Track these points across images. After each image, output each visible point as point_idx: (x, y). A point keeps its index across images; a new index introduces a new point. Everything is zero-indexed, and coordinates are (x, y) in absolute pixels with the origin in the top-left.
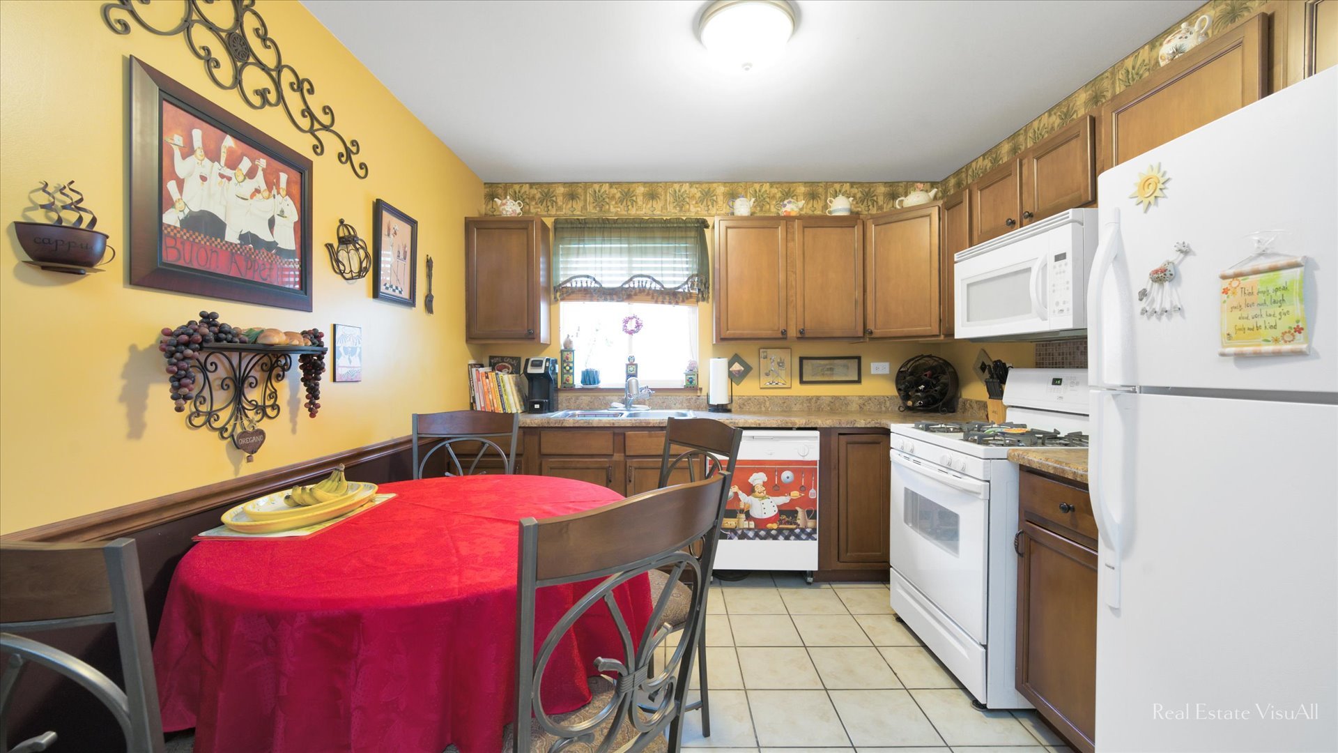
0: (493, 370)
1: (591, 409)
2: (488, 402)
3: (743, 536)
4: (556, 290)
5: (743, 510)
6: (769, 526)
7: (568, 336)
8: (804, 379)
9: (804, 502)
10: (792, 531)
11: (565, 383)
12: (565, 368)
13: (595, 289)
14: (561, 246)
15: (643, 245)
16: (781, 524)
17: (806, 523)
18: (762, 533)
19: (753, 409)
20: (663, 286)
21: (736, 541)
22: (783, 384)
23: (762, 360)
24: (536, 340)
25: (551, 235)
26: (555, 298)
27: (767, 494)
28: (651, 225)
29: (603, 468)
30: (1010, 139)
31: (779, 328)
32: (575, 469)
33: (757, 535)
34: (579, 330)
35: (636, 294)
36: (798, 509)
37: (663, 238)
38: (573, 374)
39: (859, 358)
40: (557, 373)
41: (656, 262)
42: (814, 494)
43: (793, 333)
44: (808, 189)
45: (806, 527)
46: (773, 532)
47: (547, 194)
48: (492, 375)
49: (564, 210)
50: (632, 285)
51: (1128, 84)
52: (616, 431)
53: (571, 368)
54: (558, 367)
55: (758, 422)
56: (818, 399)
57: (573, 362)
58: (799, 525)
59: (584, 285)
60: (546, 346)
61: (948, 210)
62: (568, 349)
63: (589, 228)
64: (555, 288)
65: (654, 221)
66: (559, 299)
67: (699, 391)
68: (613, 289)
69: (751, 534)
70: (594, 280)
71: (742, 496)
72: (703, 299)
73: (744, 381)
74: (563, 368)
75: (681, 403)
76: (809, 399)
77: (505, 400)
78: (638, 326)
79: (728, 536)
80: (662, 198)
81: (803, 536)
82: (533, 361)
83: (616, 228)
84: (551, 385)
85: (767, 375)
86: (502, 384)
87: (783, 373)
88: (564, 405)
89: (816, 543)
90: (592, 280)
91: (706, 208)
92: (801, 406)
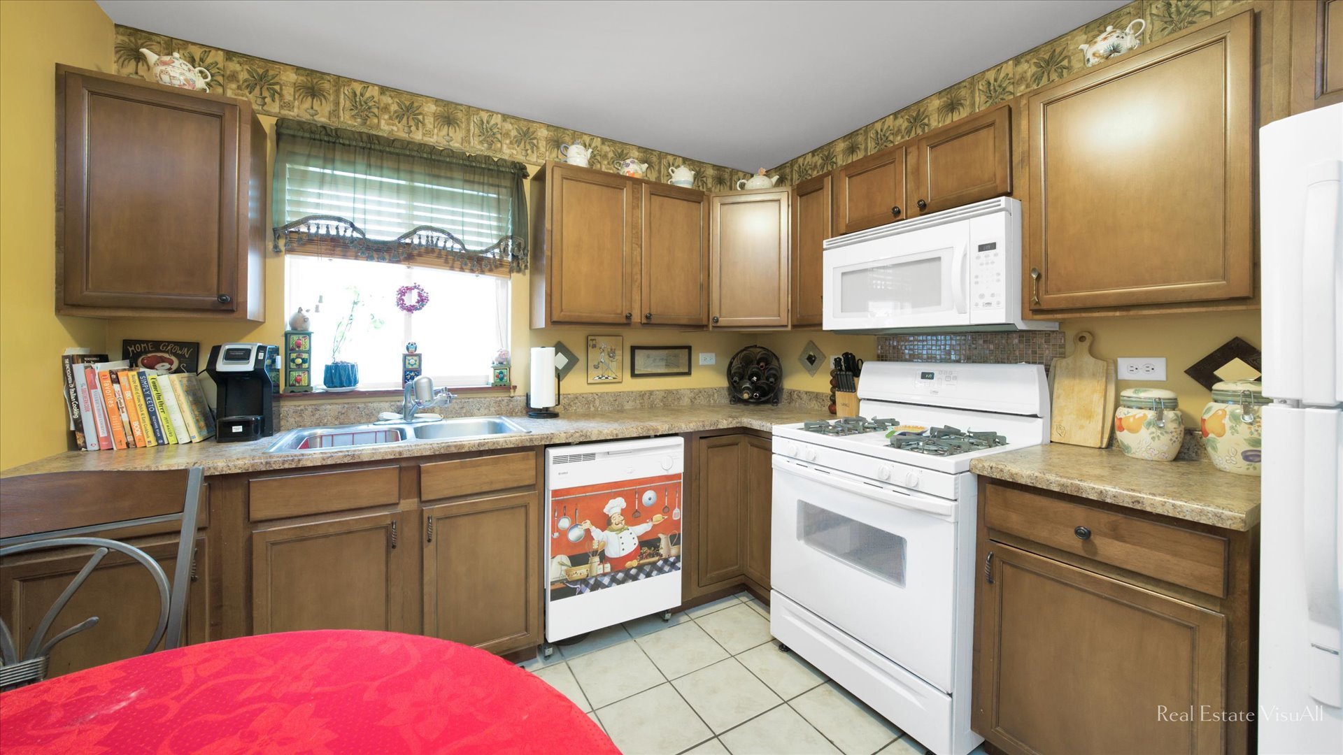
0: (133, 364)
1: (342, 424)
2: (117, 427)
3: (597, 586)
4: (277, 233)
5: (597, 551)
6: (629, 564)
7: (300, 310)
8: (636, 372)
9: (667, 525)
10: (654, 564)
11: (293, 385)
12: (293, 361)
13: (352, 240)
14: (288, 166)
15: (435, 187)
16: (642, 559)
17: (669, 550)
18: (620, 576)
19: (580, 410)
20: (464, 248)
21: (588, 595)
22: (614, 378)
23: (590, 349)
24: (235, 315)
25: (270, 145)
26: (276, 247)
27: (626, 524)
28: (448, 160)
29: (381, 528)
30: (846, 138)
31: (622, 312)
32: (326, 536)
33: (614, 581)
34: (320, 301)
35: (420, 255)
36: (661, 536)
37: (466, 181)
38: (308, 370)
39: (689, 348)
40: (278, 370)
41: (453, 213)
42: (678, 514)
43: (636, 318)
44: (642, 154)
45: (670, 557)
46: (633, 572)
47: (262, 77)
48: (130, 378)
49: (296, 110)
50: (416, 241)
51: (990, 95)
52: (404, 464)
53: (304, 361)
54: (280, 361)
55: (615, 432)
56: (651, 395)
57: (309, 352)
58: (662, 556)
59: (333, 232)
60: (256, 324)
61: (800, 196)
62: (299, 329)
63: (344, 145)
64: (275, 230)
65: (451, 153)
66: (283, 248)
67: (512, 390)
68: (384, 243)
69: (606, 580)
70: (352, 225)
71: (597, 533)
72: (519, 271)
73: (568, 375)
74: (288, 360)
75: (488, 407)
76: (642, 395)
77: (162, 422)
78: (422, 300)
79: (578, 590)
80: (463, 126)
81: (667, 568)
82: (228, 350)
83: (390, 153)
84: (266, 390)
85: (596, 367)
86: (154, 393)
87: (614, 365)
88: (291, 420)
89: (679, 572)
90: (348, 226)
91: (524, 153)
92: (633, 403)
